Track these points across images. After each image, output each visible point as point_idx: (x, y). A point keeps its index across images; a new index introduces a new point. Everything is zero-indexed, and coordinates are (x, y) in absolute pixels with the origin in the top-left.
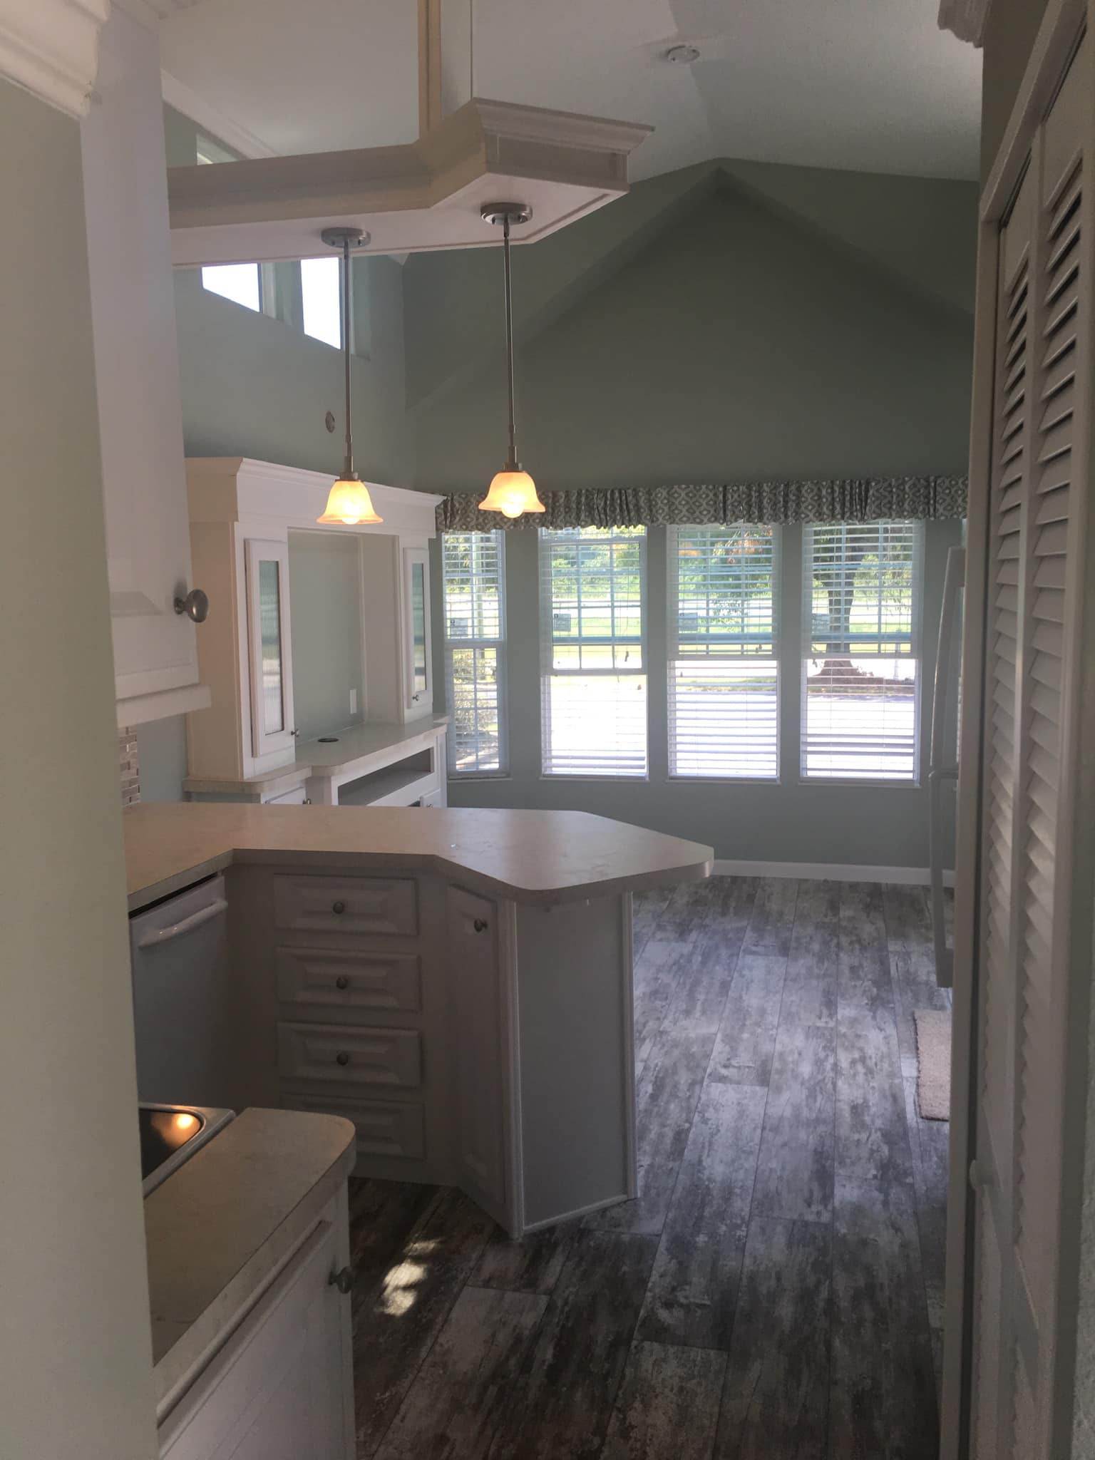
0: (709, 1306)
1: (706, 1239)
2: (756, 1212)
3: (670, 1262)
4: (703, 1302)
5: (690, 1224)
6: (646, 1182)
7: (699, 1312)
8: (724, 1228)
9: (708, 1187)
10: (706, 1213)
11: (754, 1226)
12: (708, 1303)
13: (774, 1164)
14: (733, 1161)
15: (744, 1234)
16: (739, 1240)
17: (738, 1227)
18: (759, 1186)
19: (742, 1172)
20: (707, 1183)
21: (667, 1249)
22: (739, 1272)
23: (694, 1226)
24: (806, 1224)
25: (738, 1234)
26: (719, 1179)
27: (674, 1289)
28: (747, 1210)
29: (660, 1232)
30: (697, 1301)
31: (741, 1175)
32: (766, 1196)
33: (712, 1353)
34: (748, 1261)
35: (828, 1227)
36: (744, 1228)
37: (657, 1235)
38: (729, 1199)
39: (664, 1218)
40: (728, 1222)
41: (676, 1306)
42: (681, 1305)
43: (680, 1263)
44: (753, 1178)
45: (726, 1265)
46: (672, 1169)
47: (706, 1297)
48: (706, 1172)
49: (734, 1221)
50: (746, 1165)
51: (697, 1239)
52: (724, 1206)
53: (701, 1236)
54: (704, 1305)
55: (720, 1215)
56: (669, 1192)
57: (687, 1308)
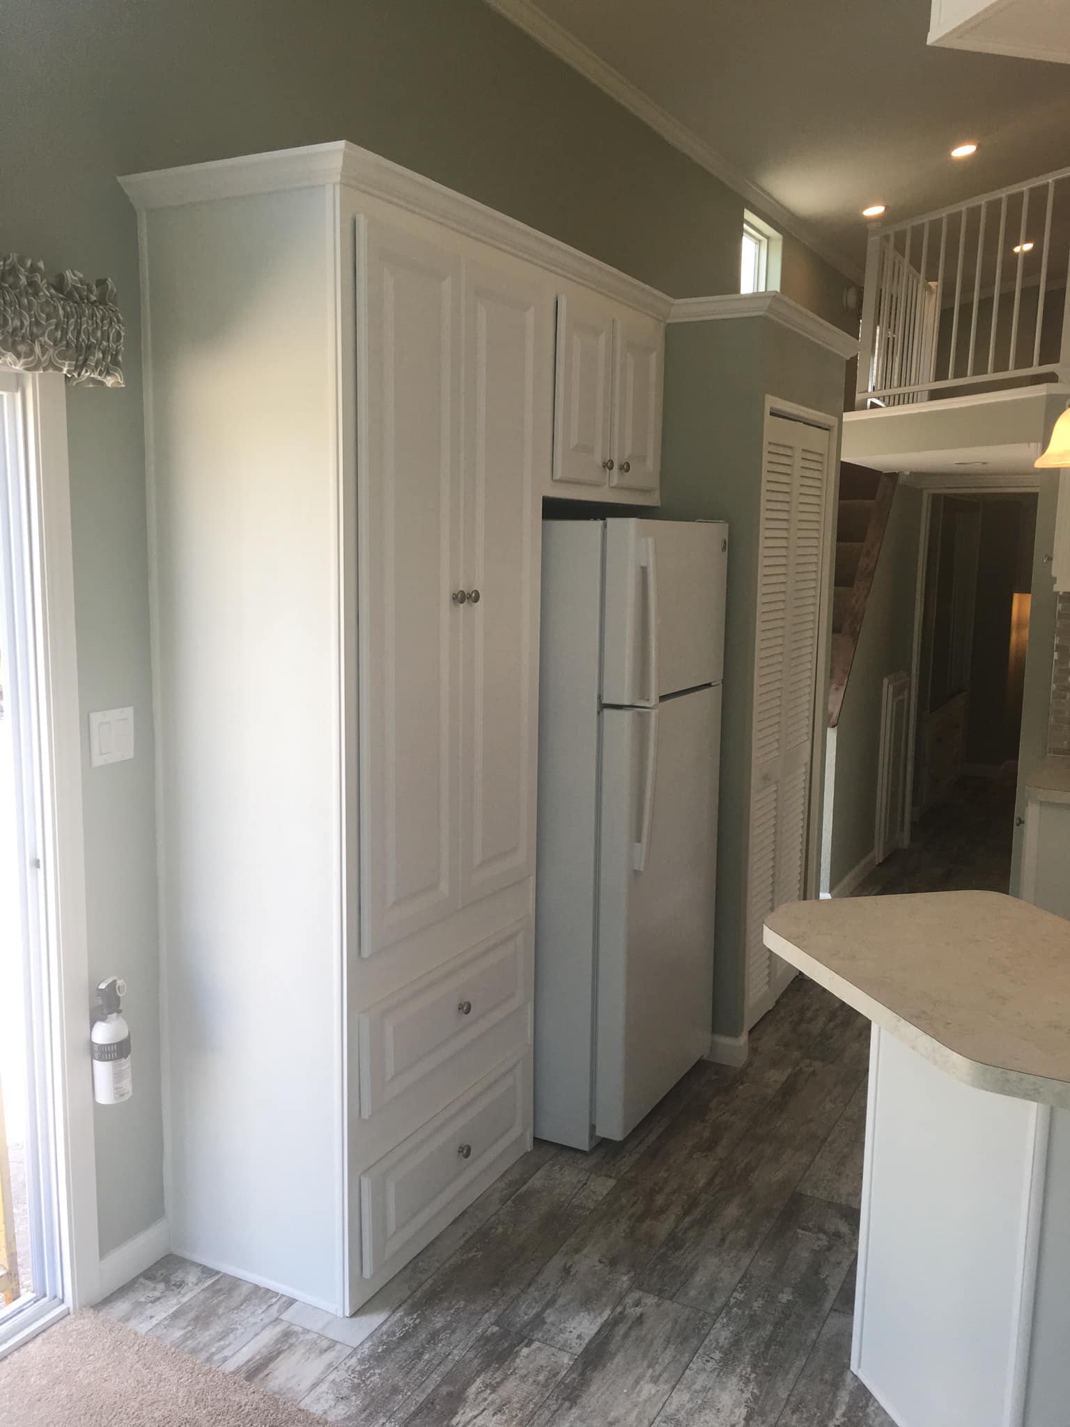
0: (800, 1228)
1: (780, 1296)
2: (708, 1320)
3: (827, 1276)
4: (803, 1232)
5: (793, 1318)
6: (835, 1395)
7: (810, 1224)
8: (756, 1305)
9: (754, 1367)
10: (770, 1327)
11: (720, 1302)
12: (799, 1231)
13: (648, 1389)
14: (701, 1409)
15: (735, 1294)
16: (744, 1288)
17: (739, 1304)
18: (686, 1358)
19: (697, 1387)
20: (753, 1376)
21: (827, 1291)
22: (759, 1253)
23: (790, 1315)
24: (660, 1293)
25: (743, 1295)
26: (735, 1380)
27: (829, 1248)
28: (718, 1325)
29: (833, 1314)
30: (810, 1234)
31: (701, 1380)
32: (686, 1339)
33: (809, 1193)
34: (745, 1261)
35: (638, 1285)
36: (732, 1301)
37: (836, 1310)
38: (732, 1345)
39: (823, 1332)
40: (747, 1312)
41: (831, 1234)
42: (825, 1233)
43: (817, 1273)
44: (688, 1372)
45: (770, 1262)
46: (793, 1412)
47: (800, 1236)
48: (747, 1395)
49: (740, 1312)
50: (686, 1396)
51: (790, 1298)
52: (743, 1335)
53: (784, 1301)
54: (803, 1229)
55: (754, 1322)
56: (808, 1372)
57: (821, 1229)
